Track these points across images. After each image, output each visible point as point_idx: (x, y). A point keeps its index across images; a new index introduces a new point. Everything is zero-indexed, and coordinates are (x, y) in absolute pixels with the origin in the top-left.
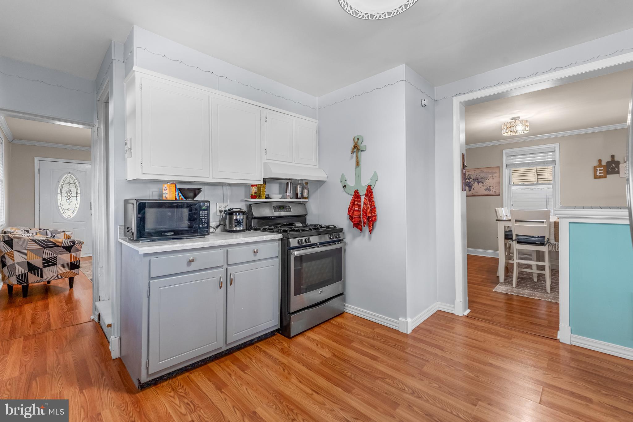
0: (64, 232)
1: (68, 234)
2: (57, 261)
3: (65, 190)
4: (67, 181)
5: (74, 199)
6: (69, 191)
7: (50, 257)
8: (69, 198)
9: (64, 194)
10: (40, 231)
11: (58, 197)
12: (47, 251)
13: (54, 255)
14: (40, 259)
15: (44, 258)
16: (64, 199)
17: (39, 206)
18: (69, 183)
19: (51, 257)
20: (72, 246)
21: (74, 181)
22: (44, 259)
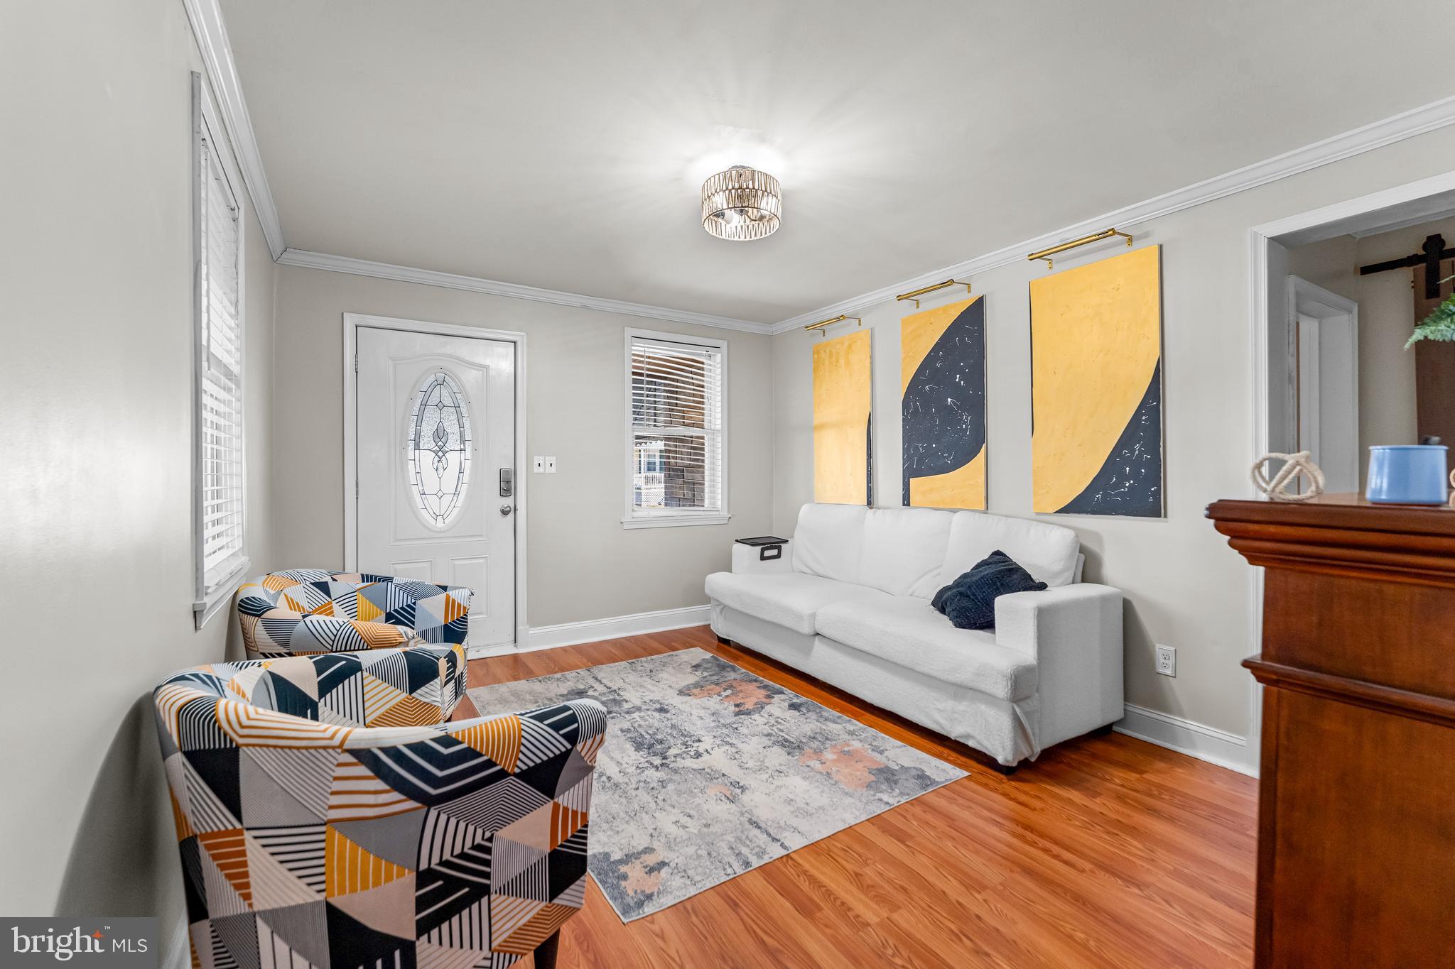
0: (445, 588)
1: (458, 600)
2: (492, 871)
3: (428, 429)
4: (434, 399)
5: (453, 458)
6: (440, 435)
7: (457, 851)
8: (441, 452)
9: (427, 441)
10: (366, 584)
11: (411, 454)
12: (443, 817)
13: (479, 832)
14: (402, 880)
15: (424, 866)
16: (427, 458)
17: (357, 483)
18: (440, 406)
19: (463, 856)
20: (568, 752)
21: (454, 399)
22: (424, 877)
